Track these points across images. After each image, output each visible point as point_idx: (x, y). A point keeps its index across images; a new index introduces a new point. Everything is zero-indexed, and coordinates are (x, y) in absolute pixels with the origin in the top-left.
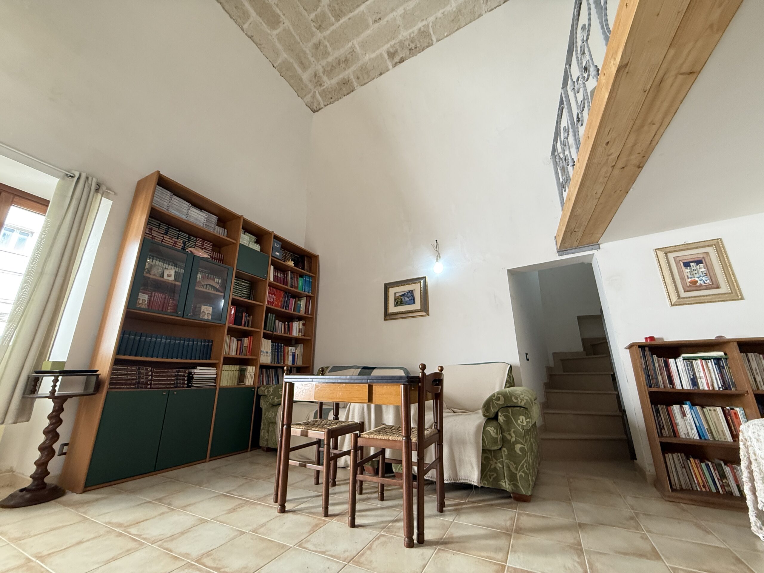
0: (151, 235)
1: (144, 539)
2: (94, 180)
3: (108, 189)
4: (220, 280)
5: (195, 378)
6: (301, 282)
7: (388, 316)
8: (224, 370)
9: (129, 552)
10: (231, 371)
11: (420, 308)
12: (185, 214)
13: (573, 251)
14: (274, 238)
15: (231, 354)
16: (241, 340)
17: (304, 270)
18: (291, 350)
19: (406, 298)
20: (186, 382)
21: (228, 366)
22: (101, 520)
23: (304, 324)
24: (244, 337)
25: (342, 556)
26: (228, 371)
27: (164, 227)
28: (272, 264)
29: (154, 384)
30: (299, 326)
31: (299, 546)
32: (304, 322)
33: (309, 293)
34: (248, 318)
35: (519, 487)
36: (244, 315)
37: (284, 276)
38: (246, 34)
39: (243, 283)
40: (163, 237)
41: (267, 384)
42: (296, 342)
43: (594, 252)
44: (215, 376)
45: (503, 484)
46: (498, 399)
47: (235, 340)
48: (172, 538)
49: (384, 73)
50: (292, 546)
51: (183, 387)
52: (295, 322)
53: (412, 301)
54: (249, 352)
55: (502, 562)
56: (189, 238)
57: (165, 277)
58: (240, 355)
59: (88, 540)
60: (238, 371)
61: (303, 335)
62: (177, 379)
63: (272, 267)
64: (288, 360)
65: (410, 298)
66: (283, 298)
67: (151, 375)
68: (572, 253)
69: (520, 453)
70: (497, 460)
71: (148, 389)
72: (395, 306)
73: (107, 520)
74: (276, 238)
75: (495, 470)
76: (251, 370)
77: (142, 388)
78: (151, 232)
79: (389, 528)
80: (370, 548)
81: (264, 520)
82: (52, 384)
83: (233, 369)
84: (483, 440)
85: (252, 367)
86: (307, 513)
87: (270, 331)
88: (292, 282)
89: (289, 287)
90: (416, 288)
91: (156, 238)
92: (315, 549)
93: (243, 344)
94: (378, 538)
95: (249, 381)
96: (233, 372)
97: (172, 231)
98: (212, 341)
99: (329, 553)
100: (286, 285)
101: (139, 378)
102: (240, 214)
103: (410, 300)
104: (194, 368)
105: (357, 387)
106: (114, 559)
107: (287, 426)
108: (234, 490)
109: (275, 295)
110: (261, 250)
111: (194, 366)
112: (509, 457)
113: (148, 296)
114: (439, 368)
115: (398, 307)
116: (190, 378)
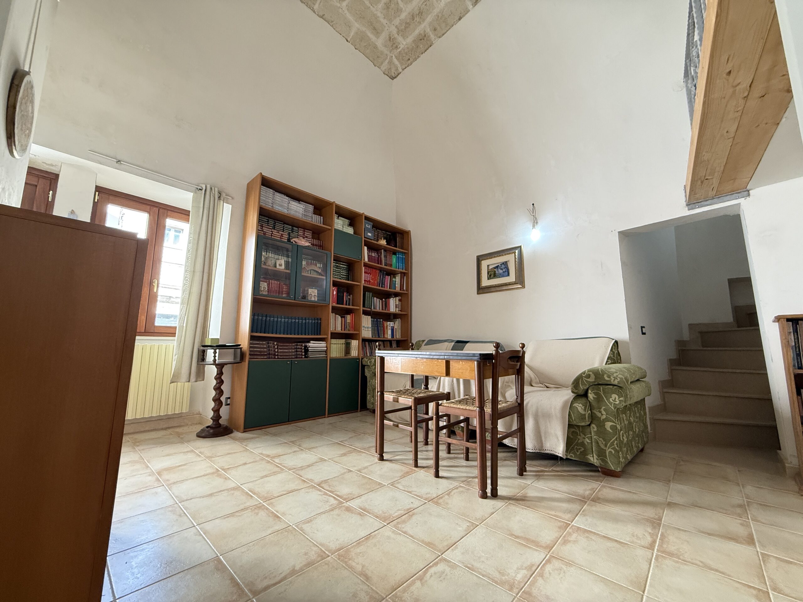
0: (263, 231)
1: (284, 466)
2: (216, 189)
3: (227, 195)
4: (321, 265)
5: (310, 350)
6: (394, 259)
7: (481, 290)
8: (332, 344)
9: (275, 473)
10: (338, 344)
11: (514, 280)
12: (286, 208)
13: (708, 202)
14: (365, 219)
15: (337, 330)
16: (344, 317)
17: (397, 247)
18: (390, 324)
19: (500, 270)
20: (303, 354)
21: (336, 340)
22: (256, 451)
23: (400, 300)
24: (347, 315)
25: (424, 496)
26: (336, 344)
27: (271, 222)
28: (365, 245)
29: (280, 355)
30: (396, 302)
31: (391, 485)
32: (400, 298)
33: (403, 269)
34: (349, 297)
35: (608, 463)
36: (345, 295)
37: (378, 255)
38: (318, 15)
39: (341, 266)
40: (272, 232)
41: (370, 356)
42: (395, 317)
43: (741, 201)
44: (326, 349)
45: (591, 459)
46: (588, 376)
47: (339, 317)
48: (302, 468)
49: (464, 16)
50: (386, 484)
51: (302, 358)
52: (392, 299)
53: (507, 273)
54: (352, 328)
55: (568, 521)
56: (292, 229)
57: (278, 266)
58: (344, 330)
59: (250, 463)
60: (344, 344)
61: (400, 311)
62: (297, 351)
63: (366, 248)
64: (387, 333)
65: (504, 270)
66: (378, 276)
67: (277, 348)
68: (708, 205)
69: (610, 431)
70: (585, 436)
71: (276, 359)
72: (488, 279)
73: (260, 452)
74: (367, 218)
75: (583, 444)
76: (355, 343)
77: (272, 358)
78: (262, 229)
79: (468, 482)
80: (448, 494)
81: (367, 464)
82: (213, 355)
83: (340, 343)
84: (569, 415)
85: (355, 341)
86: (401, 463)
87: (369, 308)
88: (386, 260)
89: (383, 266)
90: (511, 259)
91: (267, 233)
92: (403, 489)
93: (346, 320)
94: (457, 488)
95: (354, 353)
96: (340, 345)
97: (279, 225)
98: (320, 319)
99: (414, 493)
100: (381, 264)
101: (269, 350)
102: (332, 201)
103: (503, 272)
104: (309, 342)
105: (436, 362)
106: (266, 476)
107: (380, 393)
108: (346, 440)
109: (371, 274)
110: (354, 233)
111: (308, 340)
112: (598, 433)
113: (267, 284)
114: (521, 345)
115: (491, 280)
116: (306, 350)
